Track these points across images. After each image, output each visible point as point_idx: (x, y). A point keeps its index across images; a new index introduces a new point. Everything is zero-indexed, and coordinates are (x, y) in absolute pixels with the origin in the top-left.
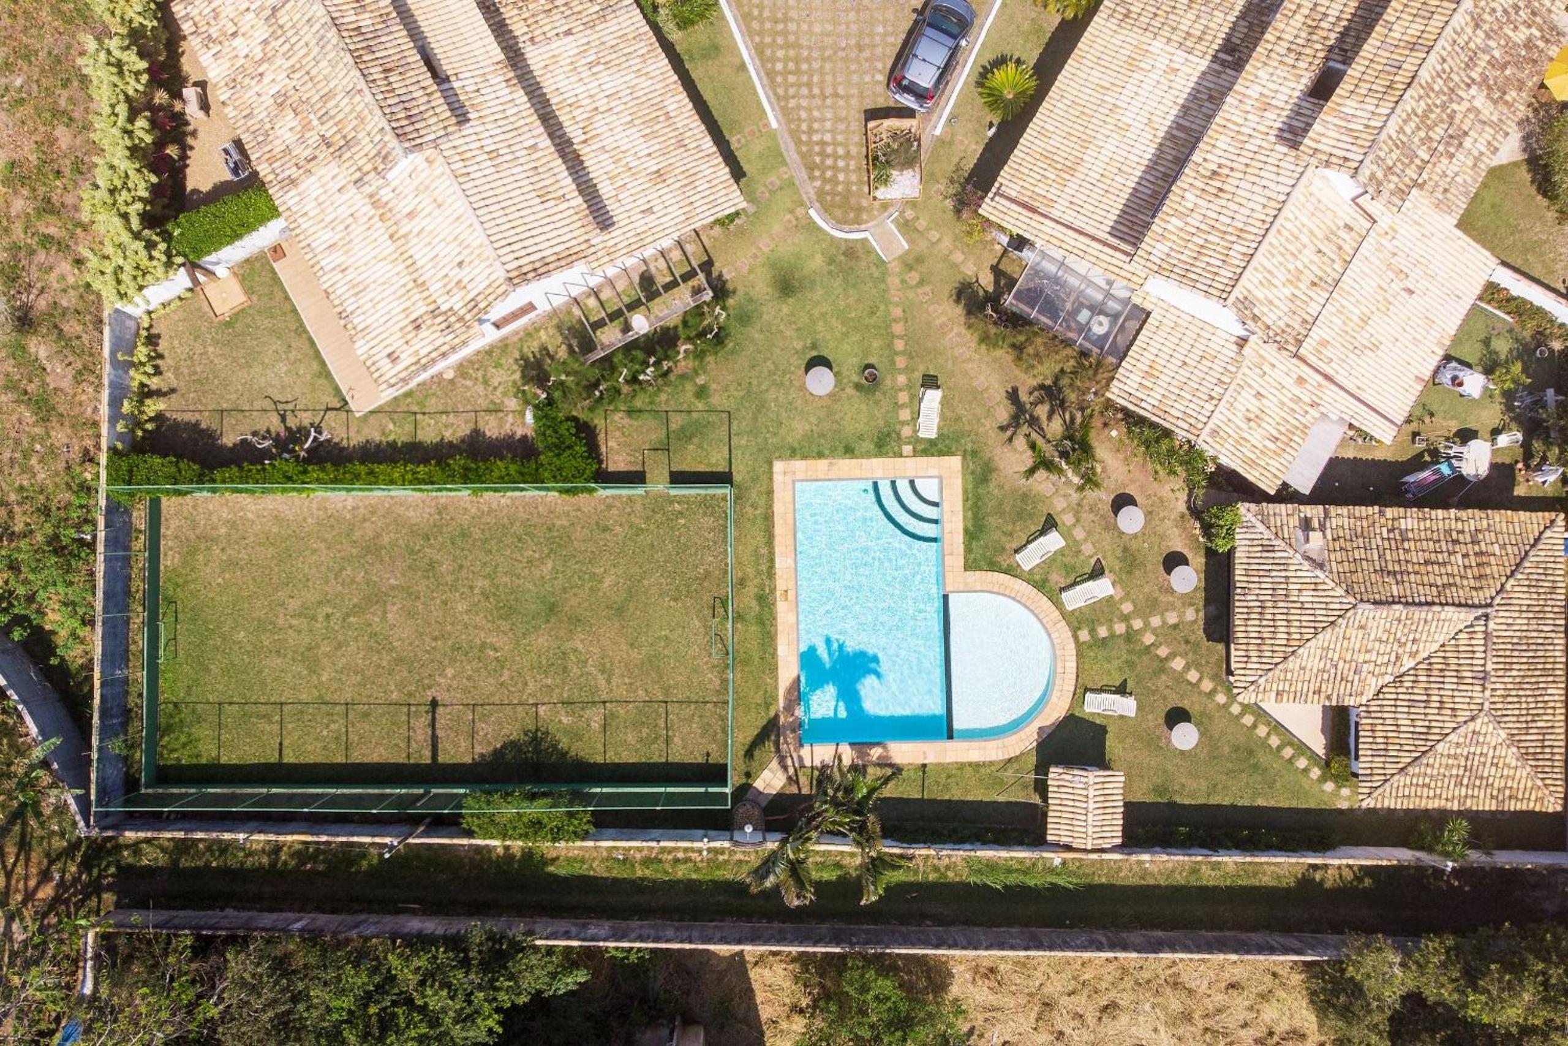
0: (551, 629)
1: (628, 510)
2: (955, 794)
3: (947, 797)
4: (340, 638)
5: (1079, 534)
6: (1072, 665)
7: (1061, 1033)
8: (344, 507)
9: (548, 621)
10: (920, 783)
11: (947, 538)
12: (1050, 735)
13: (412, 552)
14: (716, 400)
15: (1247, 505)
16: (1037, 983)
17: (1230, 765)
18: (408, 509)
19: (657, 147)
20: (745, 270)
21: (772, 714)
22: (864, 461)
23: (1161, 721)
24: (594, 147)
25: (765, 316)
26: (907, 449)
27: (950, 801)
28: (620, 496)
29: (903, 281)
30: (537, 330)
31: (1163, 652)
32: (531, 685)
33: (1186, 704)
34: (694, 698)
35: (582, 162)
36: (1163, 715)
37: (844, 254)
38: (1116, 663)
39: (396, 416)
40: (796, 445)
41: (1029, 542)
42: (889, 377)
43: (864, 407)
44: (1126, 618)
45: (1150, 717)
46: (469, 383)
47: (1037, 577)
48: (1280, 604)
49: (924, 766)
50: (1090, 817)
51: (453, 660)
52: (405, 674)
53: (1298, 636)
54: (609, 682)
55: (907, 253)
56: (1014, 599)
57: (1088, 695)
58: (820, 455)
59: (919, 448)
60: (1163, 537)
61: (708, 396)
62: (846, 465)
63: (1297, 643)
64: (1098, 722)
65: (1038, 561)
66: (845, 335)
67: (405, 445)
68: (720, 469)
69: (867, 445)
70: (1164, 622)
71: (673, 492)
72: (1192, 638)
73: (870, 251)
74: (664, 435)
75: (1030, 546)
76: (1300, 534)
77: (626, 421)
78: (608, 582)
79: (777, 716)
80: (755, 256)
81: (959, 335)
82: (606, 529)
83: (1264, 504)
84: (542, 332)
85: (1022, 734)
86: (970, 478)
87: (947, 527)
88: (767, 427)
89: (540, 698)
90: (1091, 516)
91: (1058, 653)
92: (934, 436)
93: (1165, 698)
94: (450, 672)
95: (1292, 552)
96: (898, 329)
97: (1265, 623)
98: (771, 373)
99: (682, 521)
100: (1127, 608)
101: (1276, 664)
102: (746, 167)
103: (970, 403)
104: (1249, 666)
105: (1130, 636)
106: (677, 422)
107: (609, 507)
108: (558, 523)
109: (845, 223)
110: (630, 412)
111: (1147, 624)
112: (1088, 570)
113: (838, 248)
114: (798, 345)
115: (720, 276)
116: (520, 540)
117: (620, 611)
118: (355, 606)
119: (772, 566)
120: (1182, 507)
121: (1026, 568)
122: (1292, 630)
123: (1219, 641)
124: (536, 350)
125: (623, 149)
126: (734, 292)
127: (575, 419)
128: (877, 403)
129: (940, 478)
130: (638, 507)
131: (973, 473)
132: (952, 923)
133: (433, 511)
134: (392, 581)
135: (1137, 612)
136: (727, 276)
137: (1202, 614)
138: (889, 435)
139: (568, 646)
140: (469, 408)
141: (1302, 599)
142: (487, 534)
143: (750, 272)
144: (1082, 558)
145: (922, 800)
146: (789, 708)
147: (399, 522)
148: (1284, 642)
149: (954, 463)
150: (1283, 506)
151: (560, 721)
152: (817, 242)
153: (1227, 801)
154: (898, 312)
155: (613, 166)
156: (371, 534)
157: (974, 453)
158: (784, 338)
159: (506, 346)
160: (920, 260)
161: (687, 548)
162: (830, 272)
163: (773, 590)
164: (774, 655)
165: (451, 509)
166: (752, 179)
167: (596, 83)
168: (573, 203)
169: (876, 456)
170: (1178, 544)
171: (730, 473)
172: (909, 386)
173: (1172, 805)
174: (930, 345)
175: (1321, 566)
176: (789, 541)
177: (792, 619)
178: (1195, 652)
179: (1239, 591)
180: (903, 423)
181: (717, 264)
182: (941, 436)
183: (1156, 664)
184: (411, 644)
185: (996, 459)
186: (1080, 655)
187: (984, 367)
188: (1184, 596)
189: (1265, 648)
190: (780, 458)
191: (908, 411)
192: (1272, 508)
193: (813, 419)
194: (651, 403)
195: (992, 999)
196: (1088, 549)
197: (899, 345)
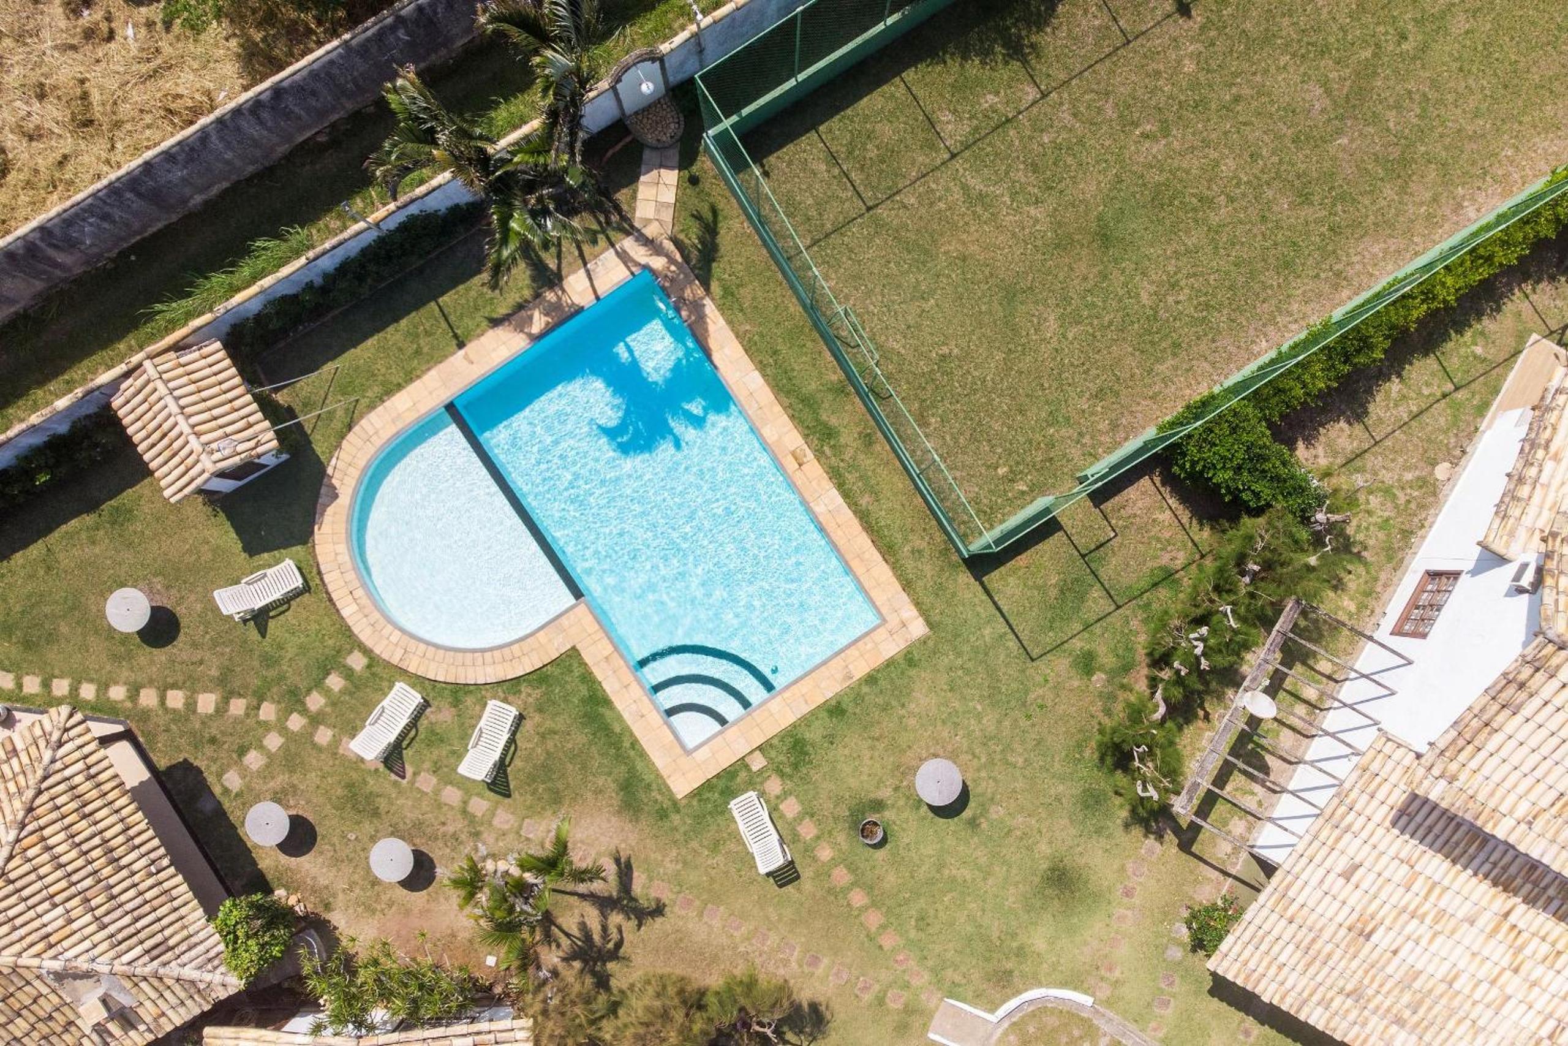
0: (1087, 213)
1: (1086, 440)
2: (395, 334)
3: (404, 323)
4: (1368, 19)
5: (452, 795)
6: (348, 611)
7: (41, 96)
8: (1473, 200)
9: (1099, 218)
10: (452, 318)
11: (627, 676)
12: (317, 495)
13: (1342, 198)
14: (1061, 665)
15: (232, 991)
16: (119, 145)
17: (47, 610)
18: (1385, 251)
19: (1389, 970)
20: (1130, 866)
21: (715, 286)
22: (805, 709)
23: (180, 611)
24: (1487, 915)
25: (1065, 821)
26: (758, 763)
27: (396, 320)
28: (1109, 451)
29: (907, 986)
30: (1362, 607)
31: (238, 707)
32: (1067, 117)
33: (161, 655)
34: (835, 239)
35: (1495, 884)
36: (184, 622)
37: (1011, 972)
38: (291, 651)
39: (1481, 368)
40: (912, 672)
41: (512, 741)
42: (845, 846)
43: (853, 782)
44: (316, 720)
45: (199, 607)
46: (1409, 476)
47: (469, 700)
48: (89, 882)
49: (461, 345)
50: (173, 408)
51: (1195, 85)
52: (1248, 25)
53: (30, 853)
54: (965, 188)
55: (925, 1027)
56: (483, 651)
57: (299, 582)
58: (871, 679)
59: (743, 775)
60: (336, 862)
61: (1075, 664)
62: (828, 688)
63: (26, 843)
64: (266, 555)
65: (482, 724)
66: (940, 867)
67: (1445, 337)
68: (995, 575)
69: (813, 735)
70: (261, 747)
71: (1041, 503)
72: (209, 750)
73: (977, 999)
74: (1102, 573)
75: (505, 736)
76: (125, 1000)
77: (1165, 560)
78: (1052, 324)
79: (706, 285)
80: (1128, 893)
81: (786, 963)
82: (1099, 395)
83: (207, 1008)
84: (1353, 608)
85: (355, 473)
86: (648, 777)
87: (636, 691)
88: (967, 672)
89: (1044, 107)
90: (450, 829)
91: (376, 615)
92: (733, 805)
93: (195, 645)
94: (1189, 66)
95: (118, 967)
96: (874, 919)
97: (97, 841)
98: (1008, 748)
99: (1001, 471)
100: (324, 736)
101: (40, 792)
102: (1216, 1004)
103: (712, 880)
104: (80, 765)
105: (294, 700)
106: (1096, 602)
107: (1114, 426)
108: (1170, 362)
109: (1033, 1015)
110: (1168, 577)
111: (283, 730)
112: (407, 754)
113: (1023, 976)
114: (997, 812)
115: (1160, 837)
116: (1207, 306)
117: (1010, 295)
118: (1375, 73)
119: (841, 486)
120: (338, 919)
121: (492, 704)
122: (46, 857)
123: (171, 769)
124: (1347, 578)
125: (1440, 939)
126: (1127, 826)
127: (1258, 512)
128: (839, 800)
129: (688, 752)
130: (1075, 452)
131: (649, 786)
132: (289, 157)
133: (1351, 272)
134: (1344, 141)
135: (306, 737)
136: (1151, 841)
137: (217, 790)
138: (796, 766)
139: (1051, 202)
140: (1388, 443)
141: (60, 910)
142: (1257, 287)
143: (1123, 868)
144: (427, 765)
145: (435, 298)
146: (697, 308)
147: (1385, 225)
148: (47, 832)
149: (681, 786)
150: (178, 1022)
151: (997, 93)
152: (1054, 967)
153: (18, 558)
154: (888, 941)
155: (1442, 904)
156: (1413, 187)
157: (662, 815)
158: (1021, 810)
159: (1390, 559)
160: (902, 1028)
161: (973, 439)
162: (1014, 936)
163: (819, 454)
164: (762, 367)
165: (1326, 288)
166: (1196, 993)
167: (1538, 1006)
168: (1508, 823)
169: (794, 726)
170: (307, 865)
171: (978, 578)
172: (808, 850)
173: (92, 506)
174: (818, 924)
175: (60, 976)
176: (838, 536)
177: (767, 432)
178: (193, 733)
179: (165, 862)
180: (786, 794)
181: (1175, 850)
182: (722, 810)
183: (237, 684)
184: (1266, 71)
185: (629, 826)
186: (346, 631)
187: (724, 940)
188: (257, 799)
189: (73, 805)
190: (924, 641)
191: (790, 815)
192: (193, 1009)
193: (912, 722)
194: (1148, 605)
195: (167, 84)
196: (427, 782)
197: (858, 898)
